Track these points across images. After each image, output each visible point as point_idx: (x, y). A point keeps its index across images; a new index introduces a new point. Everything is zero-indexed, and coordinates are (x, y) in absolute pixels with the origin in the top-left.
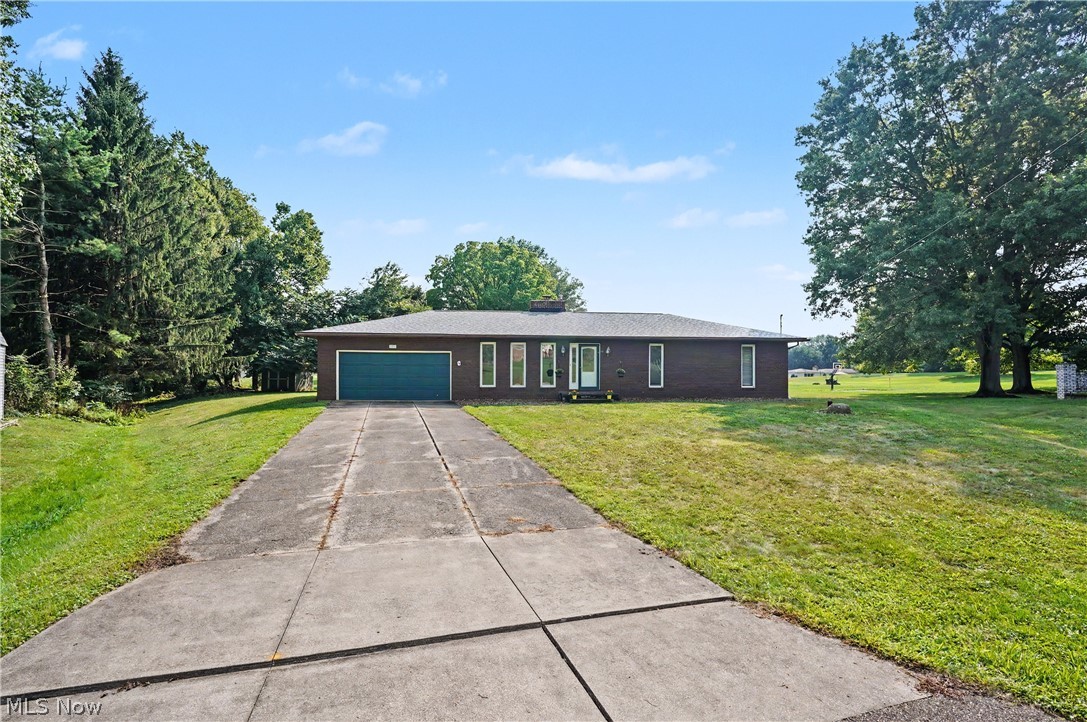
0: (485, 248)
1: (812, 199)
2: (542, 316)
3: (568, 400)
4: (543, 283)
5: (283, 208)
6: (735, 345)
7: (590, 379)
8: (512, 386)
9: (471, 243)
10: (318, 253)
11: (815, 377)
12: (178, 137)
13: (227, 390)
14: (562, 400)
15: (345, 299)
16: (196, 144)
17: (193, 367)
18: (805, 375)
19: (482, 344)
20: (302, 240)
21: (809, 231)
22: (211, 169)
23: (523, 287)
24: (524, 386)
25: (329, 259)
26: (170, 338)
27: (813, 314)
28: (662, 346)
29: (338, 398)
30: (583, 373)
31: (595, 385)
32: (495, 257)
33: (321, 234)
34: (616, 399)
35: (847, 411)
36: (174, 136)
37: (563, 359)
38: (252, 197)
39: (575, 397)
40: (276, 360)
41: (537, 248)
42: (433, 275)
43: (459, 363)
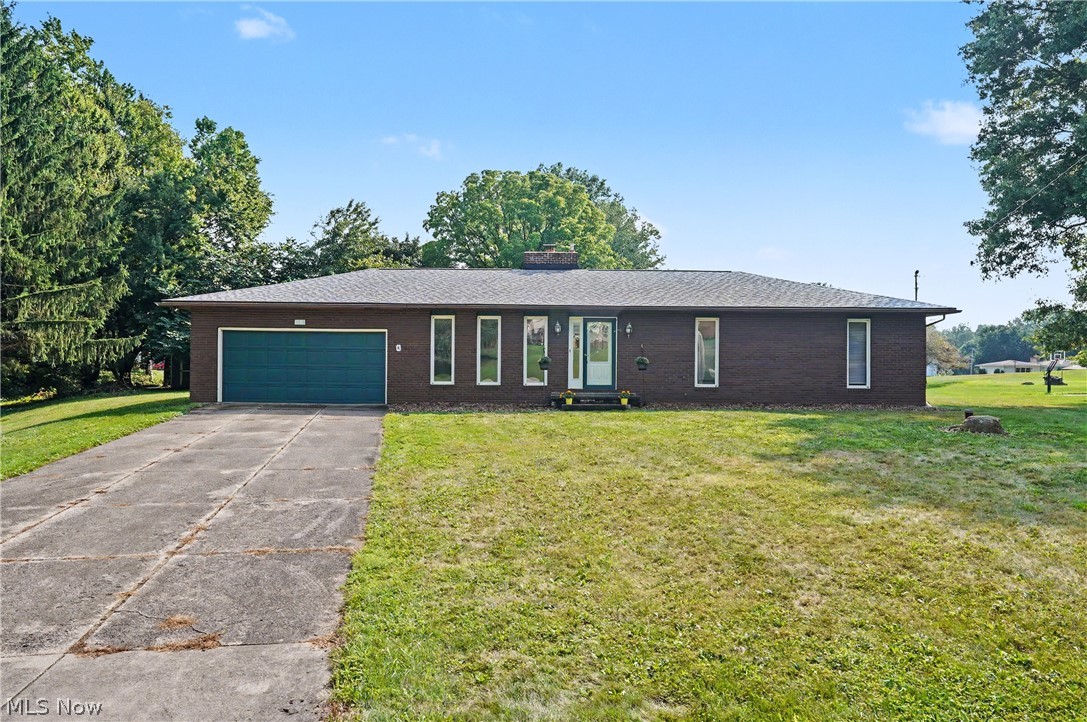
0: (508, 181)
1: (988, 87)
2: (540, 275)
3: (560, 405)
4: (592, 230)
5: (205, 126)
6: (836, 319)
7: (601, 373)
8: (479, 382)
9: (487, 172)
10: (251, 188)
11: (1032, 373)
12: (52, 26)
13: (123, 386)
14: (549, 406)
15: (286, 254)
16: (76, 36)
17: (54, 352)
18: (1018, 370)
19: (434, 318)
20: (225, 170)
21: (981, 138)
22: (106, 72)
23: (562, 236)
24: (498, 383)
25: (271, 198)
26: (21, 312)
27: (985, 270)
28: (717, 321)
29: (220, 399)
30: (590, 364)
31: (609, 382)
32: (522, 193)
33: (257, 161)
34: (636, 404)
35: (995, 428)
36: (47, 26)
37: (558, 341)
38: (166, 111)
39: (569, 402)
40: (179, 343)
41: (594, 180)
42: (433, 222)
43: (399, 348)
